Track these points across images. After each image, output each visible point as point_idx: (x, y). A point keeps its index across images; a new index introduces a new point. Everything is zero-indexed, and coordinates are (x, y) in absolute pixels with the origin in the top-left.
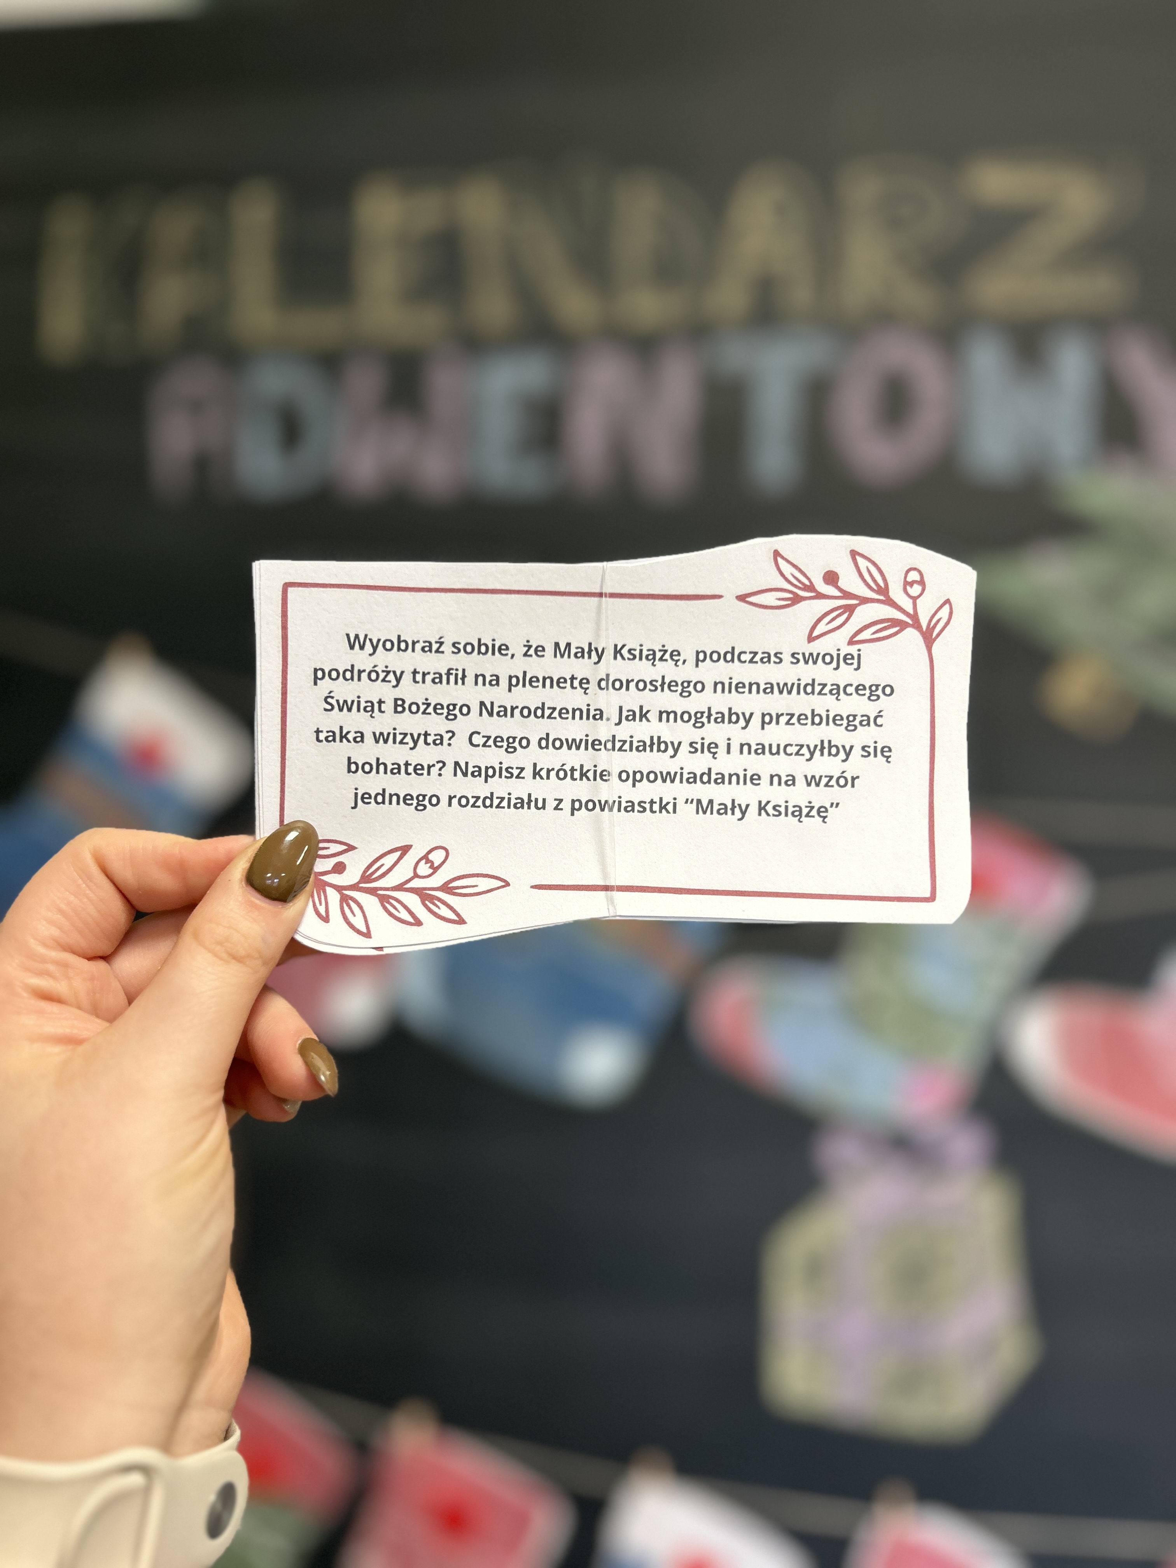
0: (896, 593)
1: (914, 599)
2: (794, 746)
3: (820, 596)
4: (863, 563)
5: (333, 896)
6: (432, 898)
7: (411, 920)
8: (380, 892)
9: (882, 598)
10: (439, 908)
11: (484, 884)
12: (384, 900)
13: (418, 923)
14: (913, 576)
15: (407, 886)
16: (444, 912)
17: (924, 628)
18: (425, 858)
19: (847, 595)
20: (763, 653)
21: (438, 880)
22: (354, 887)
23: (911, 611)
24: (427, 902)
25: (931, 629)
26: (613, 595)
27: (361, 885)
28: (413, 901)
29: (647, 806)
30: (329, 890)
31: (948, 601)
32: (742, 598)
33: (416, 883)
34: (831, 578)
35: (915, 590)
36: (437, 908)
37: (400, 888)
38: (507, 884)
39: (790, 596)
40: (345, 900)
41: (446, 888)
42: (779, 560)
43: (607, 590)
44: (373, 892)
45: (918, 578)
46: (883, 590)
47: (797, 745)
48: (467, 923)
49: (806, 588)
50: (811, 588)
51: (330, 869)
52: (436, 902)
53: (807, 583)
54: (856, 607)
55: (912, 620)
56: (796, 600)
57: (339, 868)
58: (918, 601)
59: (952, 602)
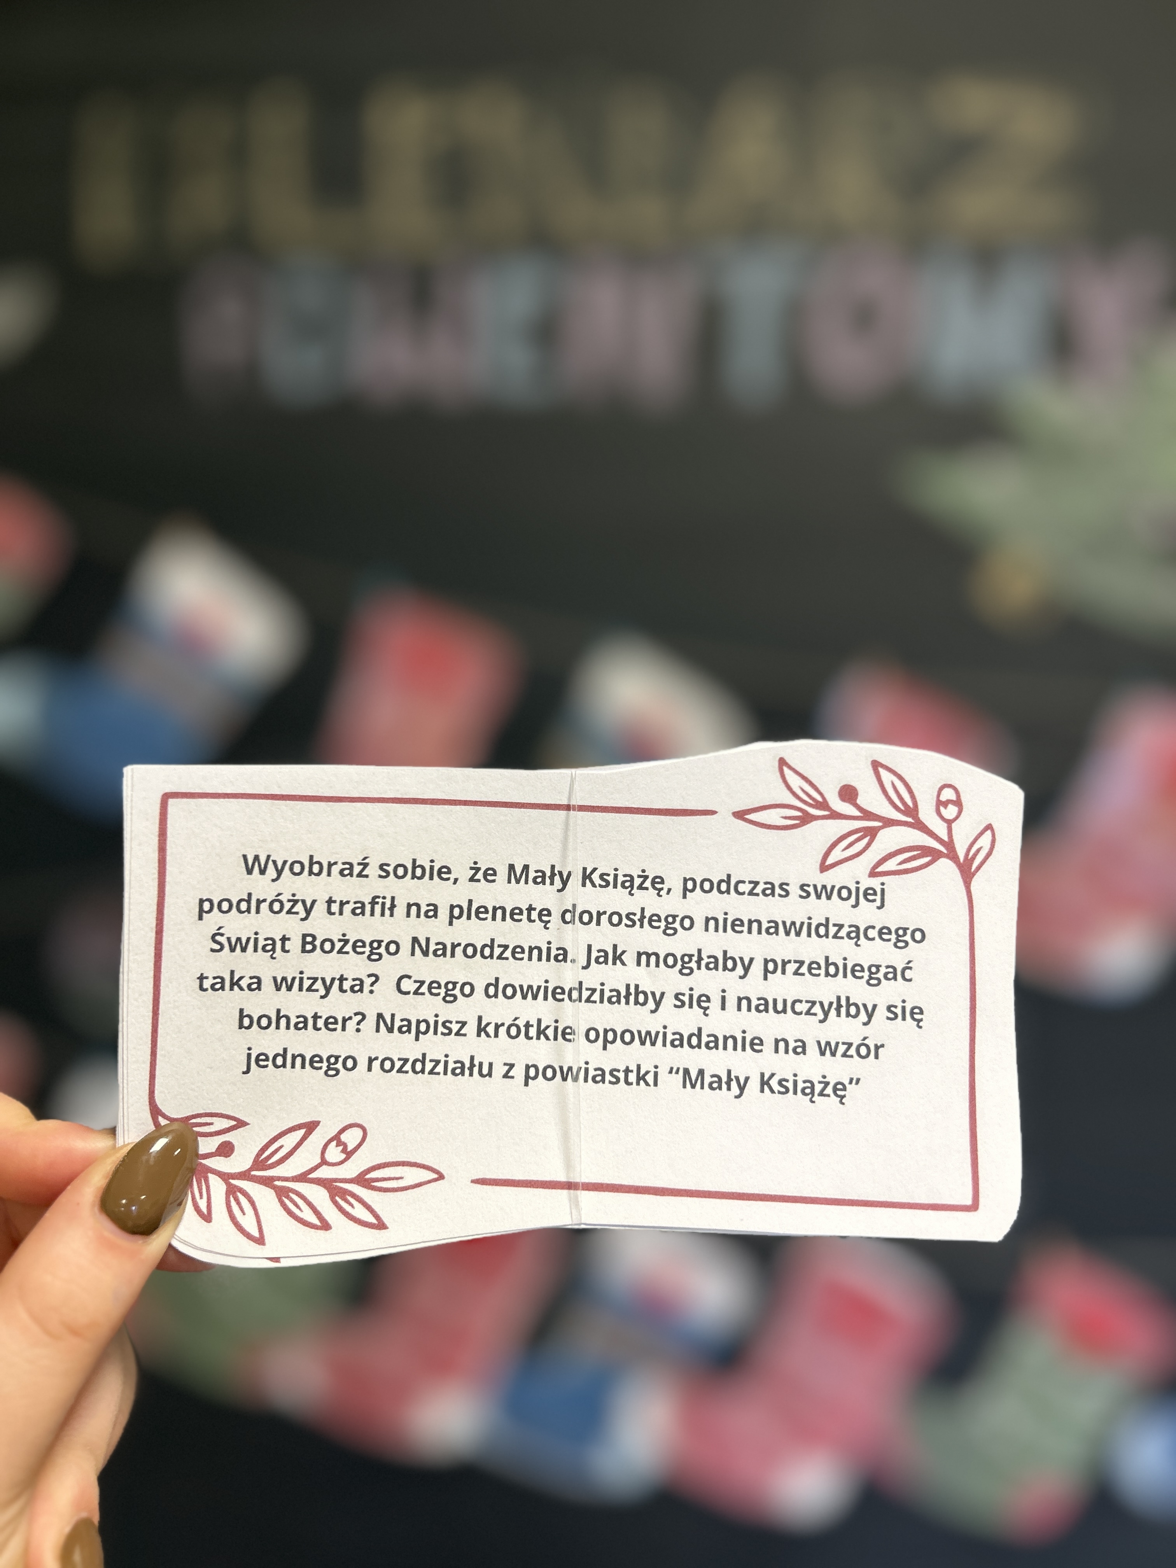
0: (927, 814)
1: (949, 823)
2: (804, 1002)
3: (835, 815)
4: (885, 775)
5: (218, 1187)
6: (344, 1194)
7: (317, 1222)
8: (277, 1183)
9: (910, 820)
10: (352, 1206)
11: (412, 1176)
12: (282, 1194)
13: (325, 1226)
14: (948, 794)
15: (312, 1176)
16: (359, 1212)
17: (962, 859)
18: (336, 1138)
19: (868, 815)
20: (766, 883)
21: (351, 1169)
22: (244, 1175)
23: (946, 838)
24: (337, 1198)
25: (969, 861)
26: (582, 808)
27: (253, 1173)
28: (319, 1196)
29: (621, 1075)
30: (213, 1179)
31: (989, 827)
32: (740, 815)
33: (324, 1173)
34: (848, 793)
35: (950, 812)
36: (350, 1207)
37: (302, 1178)
38: (441, 1177)
39: (799, 814)
40: (232, 1191)
41: (362, 1180)
42: (786, 770)
43: (576, 801)
44: (268, 1182)
45: (954, 798)
46: (912, 811)
47: (807, 1002)
48: (388, 1228)
49: (819, 805)
50: (823, 805)
51: (214, 1151)
52: (349, 1198)
53: (819, 798)
54: (879, 830)
55: (947, 849)
56: (806, 819)
57: (226, 1150)
58: (953, 825)
59: (994, 827)
